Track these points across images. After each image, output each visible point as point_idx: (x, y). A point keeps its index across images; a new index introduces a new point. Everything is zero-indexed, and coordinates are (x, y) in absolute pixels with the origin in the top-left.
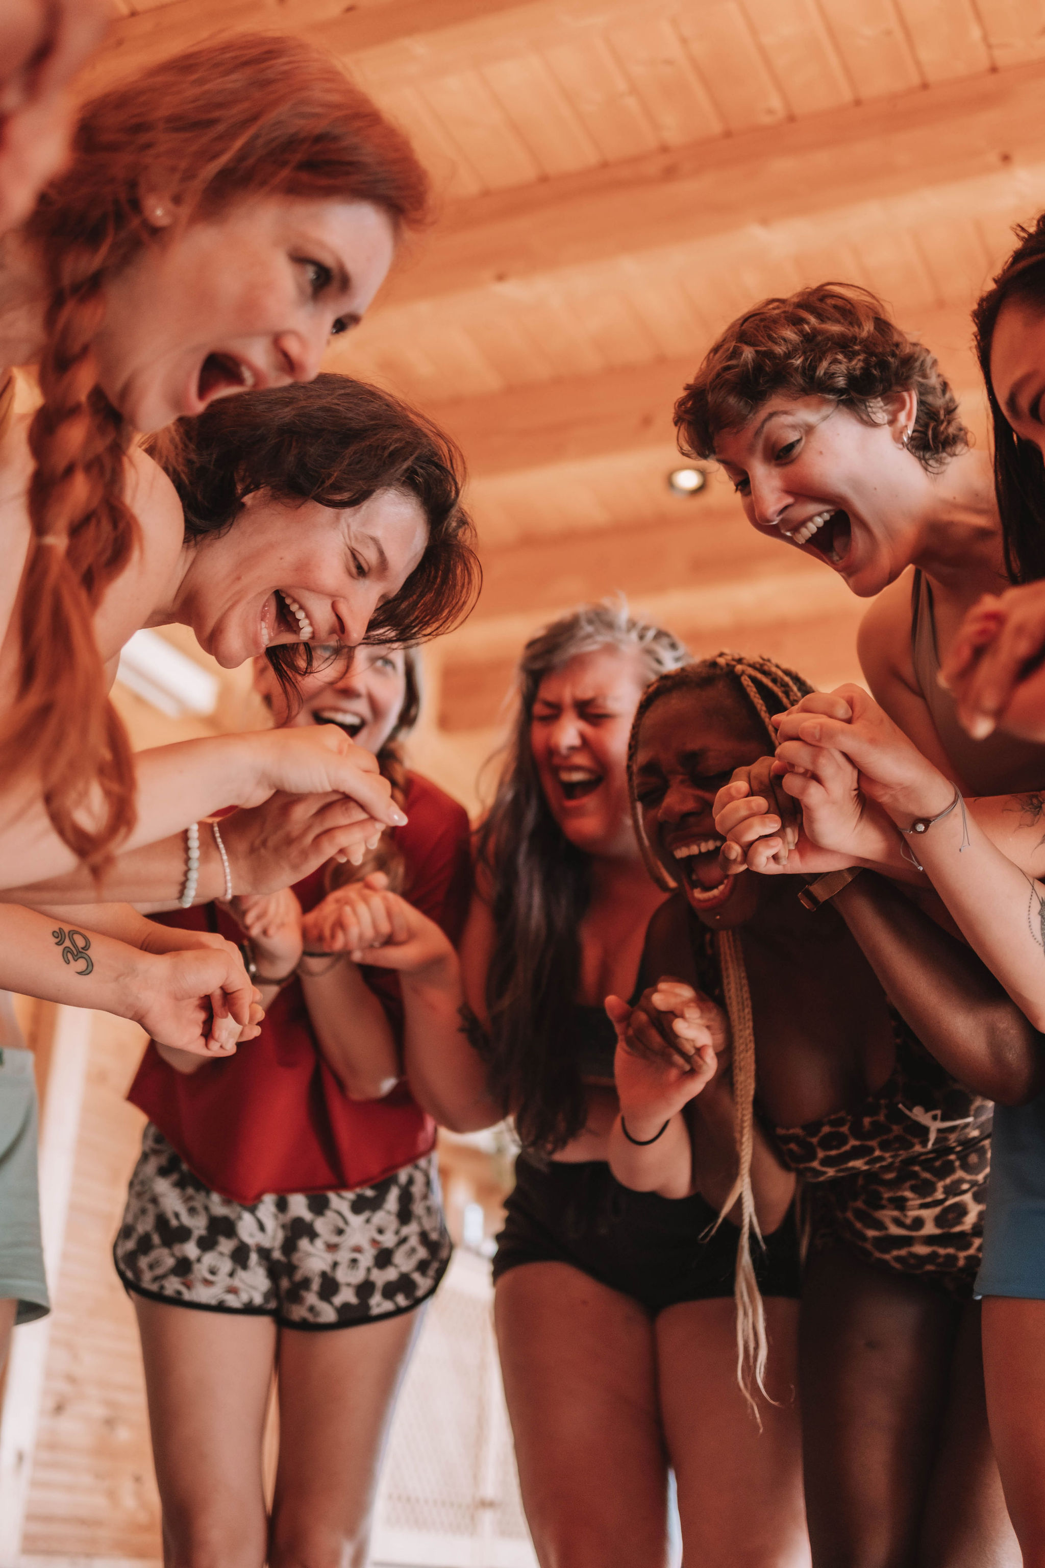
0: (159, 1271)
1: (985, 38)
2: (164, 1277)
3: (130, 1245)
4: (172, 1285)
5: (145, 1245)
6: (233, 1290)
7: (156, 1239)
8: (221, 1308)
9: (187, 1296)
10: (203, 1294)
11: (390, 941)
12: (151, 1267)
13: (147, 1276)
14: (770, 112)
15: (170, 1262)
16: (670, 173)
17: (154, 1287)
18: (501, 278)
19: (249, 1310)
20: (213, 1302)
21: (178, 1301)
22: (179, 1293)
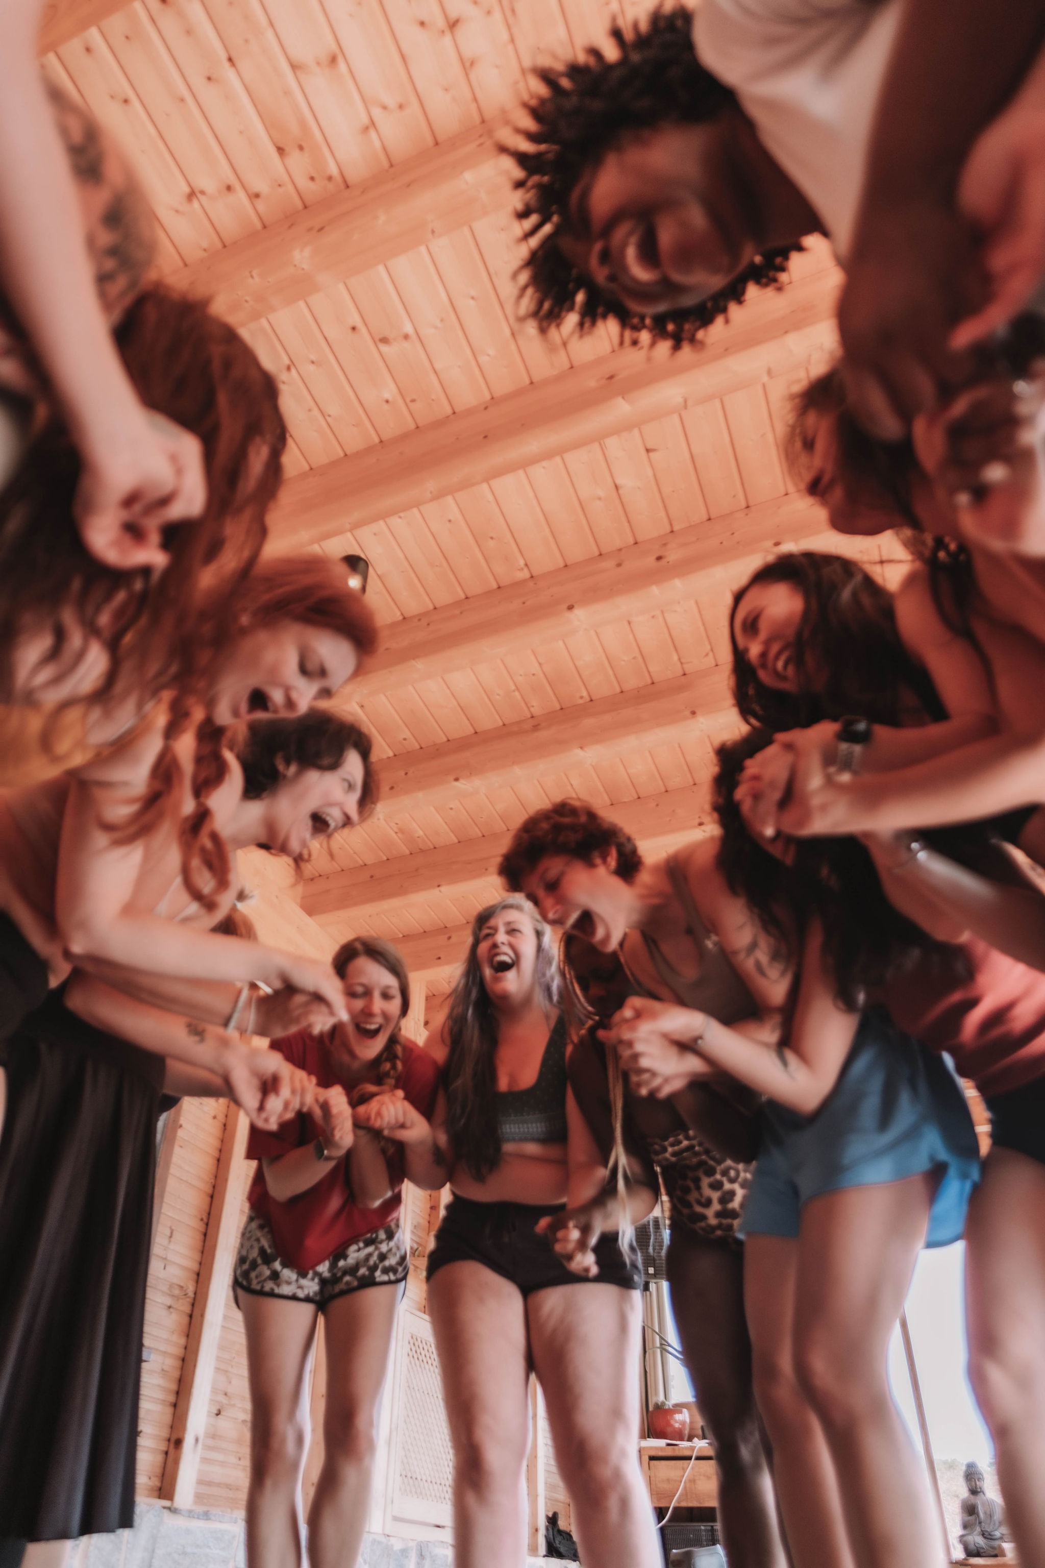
0: (263, 1278)
1: (679, 659)
2: (265, 1280)
3: (246, 1266)
4: (269, 1286)
5: (254, 1265)
6: (300, 1287)
7: (259, 1261)
8: (294, 1298)
9: (277, 1291)
10: (286, 1290)
11: (403, 1126)
12: (257, 1277)
13: (254, 1282)
14: (582, 697)
15: (267, 1273)
16: (536, 728)
17: (258, 1287)
18: (457, 780)
19: (307, 1299)
20: (290, 1294)
21: (272, 1295)
22: (272, 1290)
